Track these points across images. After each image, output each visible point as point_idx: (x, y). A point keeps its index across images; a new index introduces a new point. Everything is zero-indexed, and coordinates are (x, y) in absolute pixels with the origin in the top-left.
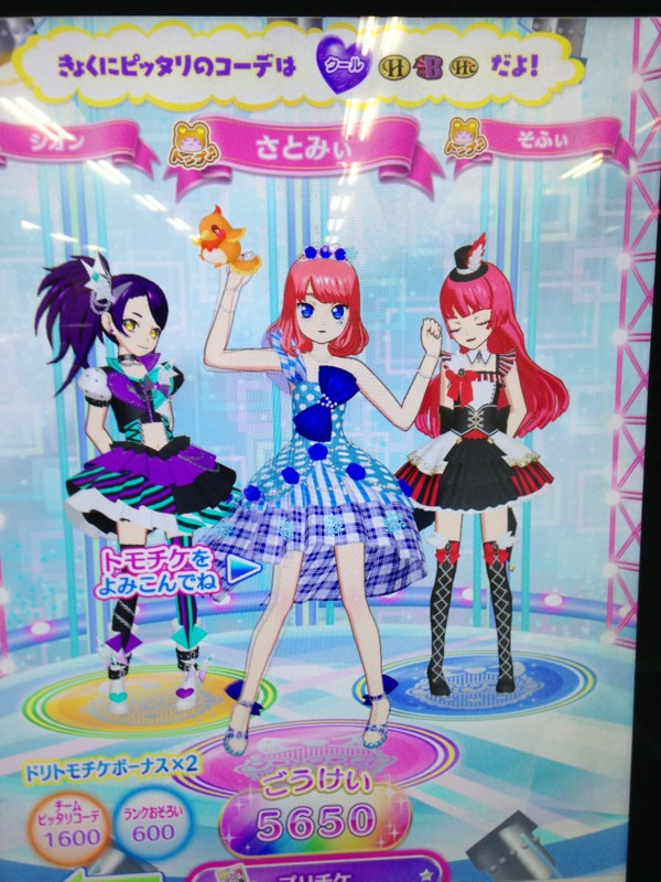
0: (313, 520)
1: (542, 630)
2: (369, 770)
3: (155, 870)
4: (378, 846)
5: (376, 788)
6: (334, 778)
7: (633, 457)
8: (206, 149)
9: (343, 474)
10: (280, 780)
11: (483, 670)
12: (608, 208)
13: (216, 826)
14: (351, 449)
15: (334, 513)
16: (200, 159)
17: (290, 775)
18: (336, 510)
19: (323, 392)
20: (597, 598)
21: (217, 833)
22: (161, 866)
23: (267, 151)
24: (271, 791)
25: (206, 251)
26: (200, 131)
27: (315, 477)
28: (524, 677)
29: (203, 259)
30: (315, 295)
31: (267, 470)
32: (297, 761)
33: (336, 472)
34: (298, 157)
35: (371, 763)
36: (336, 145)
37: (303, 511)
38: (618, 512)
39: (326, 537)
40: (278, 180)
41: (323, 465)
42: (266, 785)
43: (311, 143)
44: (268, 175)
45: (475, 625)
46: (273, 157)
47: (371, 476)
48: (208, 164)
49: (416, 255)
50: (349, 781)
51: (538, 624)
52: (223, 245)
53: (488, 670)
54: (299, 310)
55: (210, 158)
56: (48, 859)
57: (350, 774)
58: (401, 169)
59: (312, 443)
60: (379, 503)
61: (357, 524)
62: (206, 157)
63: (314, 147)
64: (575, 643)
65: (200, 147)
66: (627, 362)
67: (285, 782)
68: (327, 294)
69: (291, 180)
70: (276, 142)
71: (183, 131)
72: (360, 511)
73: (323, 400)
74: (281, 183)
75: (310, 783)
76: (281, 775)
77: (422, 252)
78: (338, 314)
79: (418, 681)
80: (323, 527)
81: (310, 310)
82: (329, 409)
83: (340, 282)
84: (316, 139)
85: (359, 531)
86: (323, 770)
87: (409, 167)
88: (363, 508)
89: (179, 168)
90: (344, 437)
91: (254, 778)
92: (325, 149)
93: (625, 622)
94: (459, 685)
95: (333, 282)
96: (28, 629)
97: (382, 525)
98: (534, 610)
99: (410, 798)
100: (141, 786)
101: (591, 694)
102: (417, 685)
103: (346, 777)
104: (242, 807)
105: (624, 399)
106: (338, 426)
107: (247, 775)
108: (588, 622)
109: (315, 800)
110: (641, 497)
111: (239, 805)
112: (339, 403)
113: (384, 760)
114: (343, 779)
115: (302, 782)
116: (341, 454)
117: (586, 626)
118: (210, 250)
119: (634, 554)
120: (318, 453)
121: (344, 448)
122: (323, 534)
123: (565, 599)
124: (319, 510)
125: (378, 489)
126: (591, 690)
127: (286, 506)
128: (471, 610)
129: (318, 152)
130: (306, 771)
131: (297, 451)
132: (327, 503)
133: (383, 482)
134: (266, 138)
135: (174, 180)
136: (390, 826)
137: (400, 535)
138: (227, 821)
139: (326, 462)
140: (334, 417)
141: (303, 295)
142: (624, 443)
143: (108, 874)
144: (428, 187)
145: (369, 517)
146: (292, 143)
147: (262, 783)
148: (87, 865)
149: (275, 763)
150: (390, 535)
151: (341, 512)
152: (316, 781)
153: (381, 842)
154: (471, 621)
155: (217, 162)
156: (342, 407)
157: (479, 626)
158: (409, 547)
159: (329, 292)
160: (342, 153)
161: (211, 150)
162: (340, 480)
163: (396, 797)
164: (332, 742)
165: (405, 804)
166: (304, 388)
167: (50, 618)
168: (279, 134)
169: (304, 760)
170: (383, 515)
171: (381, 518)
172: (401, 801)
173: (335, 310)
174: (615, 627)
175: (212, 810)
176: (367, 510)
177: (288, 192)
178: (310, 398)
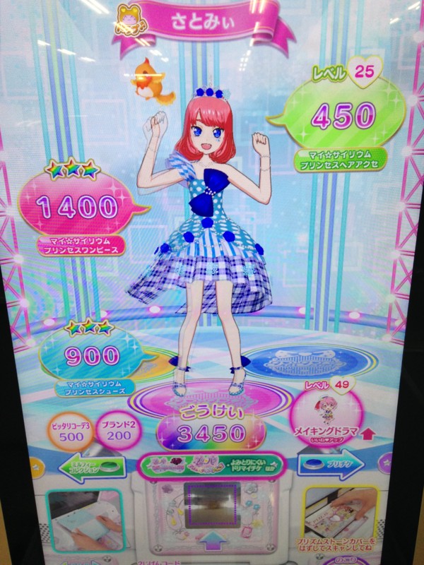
0: (200, 265)
1: (347, 333)
2: (242, 407)
3: (121, 455)
4: (247, 448)
5: (246, 417)
6: (222, 410)
7: (410, 229)
8: (139, 23)
9: (221, 237)
10: (190, 410)
11: (311, 354)
12: (404, 64)
13: (154, 433)
14: (229, 222)
15: (213, 262)
16: (135, 30)
17: (196, 408)
18: (215, 260)
19: (206, 185)
20: (382, 314)
21: (155, 437)
22: (124, 453)
23: (179, 24)
24: (185, 416)
25: (140, 89)
26: (135, 11)
27: (204, 239)
28: (335, 359)
29: (138, 94)
30: (202, 121)
31: (176, 233)
32: (201, 400)
33: (217, 236)
34: (199, 27)
35: (243, 403)
36: (224, 19)
37: (194, 259)
38: (398, 263)
39: (206, 276)
40: (186, 44)
41: (210, 231)
42: (183, 413)
43: (208, 18)
44: (179, 41)
45: (305, 329)
46: (183, 28)
47: (238, 240)
48: (140, 33)
49: (276, 95)
50: (230, 412)
51: (345, 329)
52: (150, 85)
53: (313, 354)
54: (192, 131)
55: (142, 29)
56: (59, 447)
57: (231, 408)
58: (267, 36)
59: (204, 218)
60: (241, 257)
61: (226, 269)
62: (139, 29)
63: (210, 21)
64: (367, 340)
65: (135, 21)
66: (410, 168)
67: (194, 411)
68: (210, 120)
69: (194, 44)
70: (185, 17)
71: (123, 10)
72: (229, 262)
73: (207, 190)
74: (188, 46)
75: (208, 412)
76: (191, 408)
77: (280, 93)
78: (217, 134)
79: (271, 359)
80: (205, 270)
81: (199, 131)
82: (211, 196)
83: (219, 114)
84: (211, 15)
85: (227, 273)
86: (215, 406)
87: (272, 34)
88: (231, 259)
89: (122, 36)
90: (225, 215)
91: (176, 408)
92: (217, 22)
93: (398, 329)
94: (295, 362)
95: (214, 113)
96: (42, 322)
97: (242, 270)
98: (341, 321)
99: (265, 423)
100: (111, 410)
101: (375, 369)
102: (270, 362)
103: (228, 410)
104: (169, 424)
105: (407, 192)
106: (219, 207)
107: (172, 407)
108: (375, 328)
109: (211, 422)
110: (414, 254)
111: (167, 423)
112: (218, 192)
113: (250, 402)
114: (227, 411)
115: (203, 412)
116: (221, 225)
117: (374, 331)
118: (142, 88)
119: (406, 289)
120: (207, 224)
121: (224, 221)
122: (205, 274)
123: (362, 315)
124: (204, 259)
125: (242, 248)
126: (375, 367)
127: (183, 255)
128: (304, 320)
129: (212, 24)
130: (206, 406)
131: (195, 222)
132: (210, 255)
133: (245, 244)
134: (178, 15)
135: (118, 44)
136: (253, 437)
137: (252, 278)
138: (161, 430)
139: (212, 229)
140: (215, 201)
141: (194, 121)
142: (405, 220)
143: (93, 457)
144: (285, 48)
145: (235, 265)
146: (195, 18)
147: (180, 411)
148: (82, 451)
149: (188, 401)
150: (246, 277)
151: (217, 261)
152: (211, 411)
153: (249, 446)
154: (304, 326)
155: (146, 32)
156: (219, 195)
157: (309, 329)
158: (257, 285)
159: (211, 119)
160: (228, 25)
161: (142, 23)
162: (219, 241)
163: (258, 422)
164: (220, 391)
165: (262, 426)
166: (195, 183)
167: (54, 317)
168: (187, 12)
169: (204, 400)
170: (243, 264)
171: (241, 266)
172: (260, 425)
173: (215, 132)
174: (391, 332)
175: (152, 425)
176: (234, 261)
177: (193, 52)
178: (199, 189)
